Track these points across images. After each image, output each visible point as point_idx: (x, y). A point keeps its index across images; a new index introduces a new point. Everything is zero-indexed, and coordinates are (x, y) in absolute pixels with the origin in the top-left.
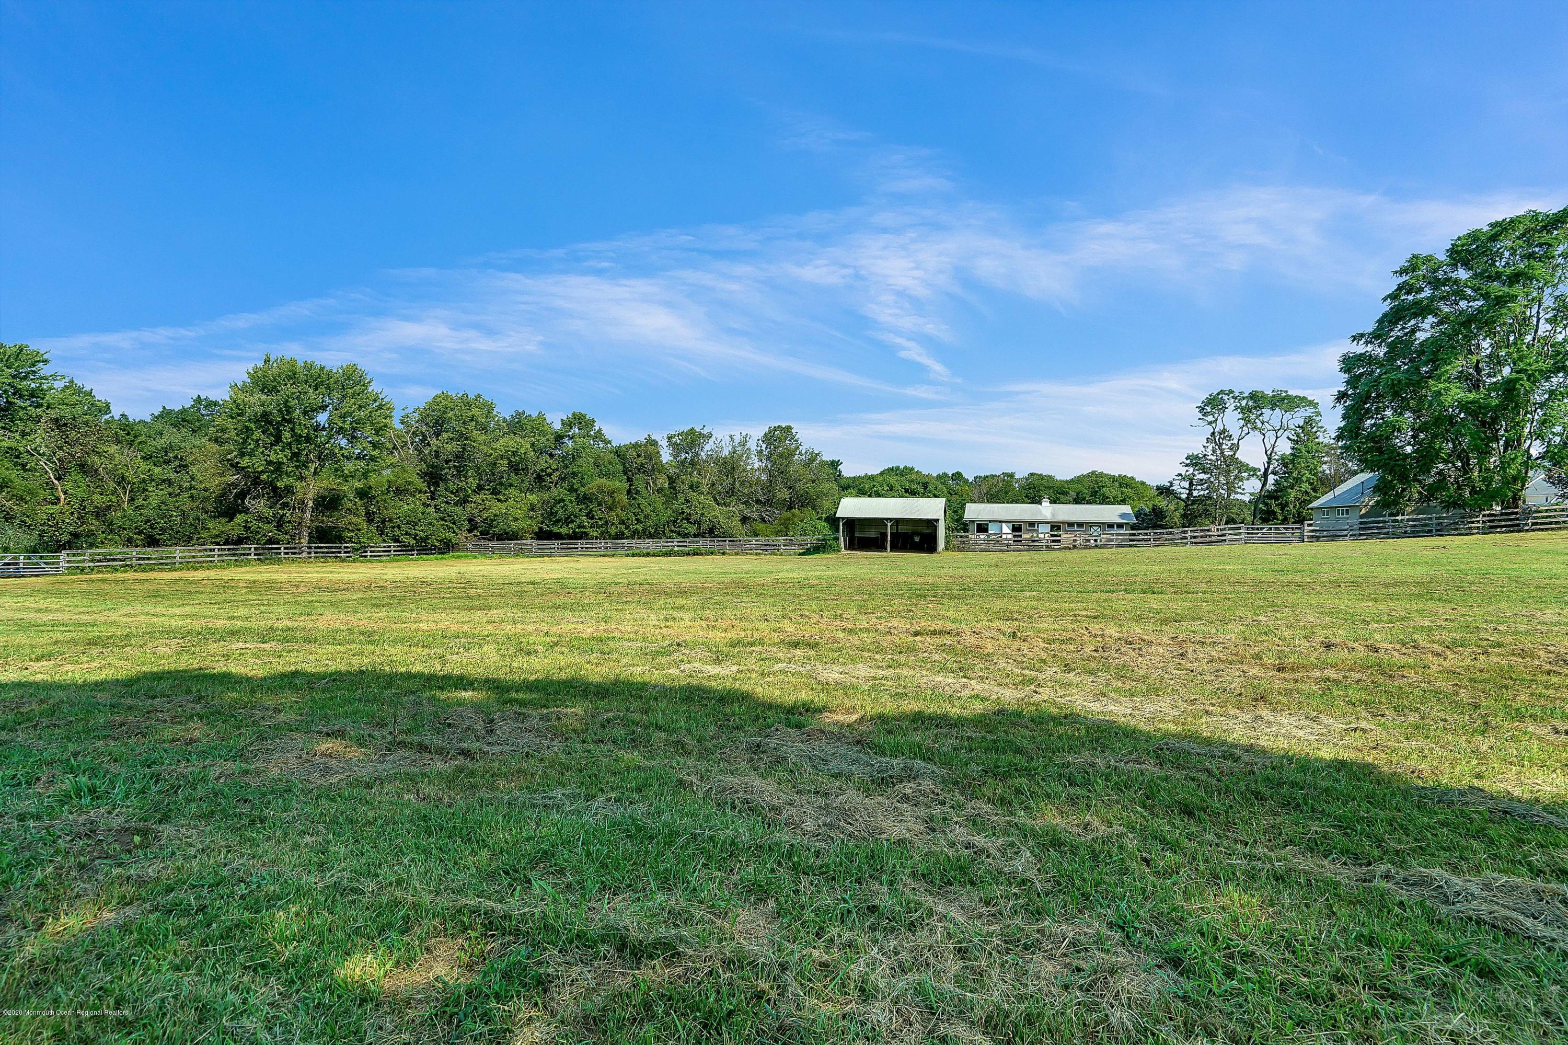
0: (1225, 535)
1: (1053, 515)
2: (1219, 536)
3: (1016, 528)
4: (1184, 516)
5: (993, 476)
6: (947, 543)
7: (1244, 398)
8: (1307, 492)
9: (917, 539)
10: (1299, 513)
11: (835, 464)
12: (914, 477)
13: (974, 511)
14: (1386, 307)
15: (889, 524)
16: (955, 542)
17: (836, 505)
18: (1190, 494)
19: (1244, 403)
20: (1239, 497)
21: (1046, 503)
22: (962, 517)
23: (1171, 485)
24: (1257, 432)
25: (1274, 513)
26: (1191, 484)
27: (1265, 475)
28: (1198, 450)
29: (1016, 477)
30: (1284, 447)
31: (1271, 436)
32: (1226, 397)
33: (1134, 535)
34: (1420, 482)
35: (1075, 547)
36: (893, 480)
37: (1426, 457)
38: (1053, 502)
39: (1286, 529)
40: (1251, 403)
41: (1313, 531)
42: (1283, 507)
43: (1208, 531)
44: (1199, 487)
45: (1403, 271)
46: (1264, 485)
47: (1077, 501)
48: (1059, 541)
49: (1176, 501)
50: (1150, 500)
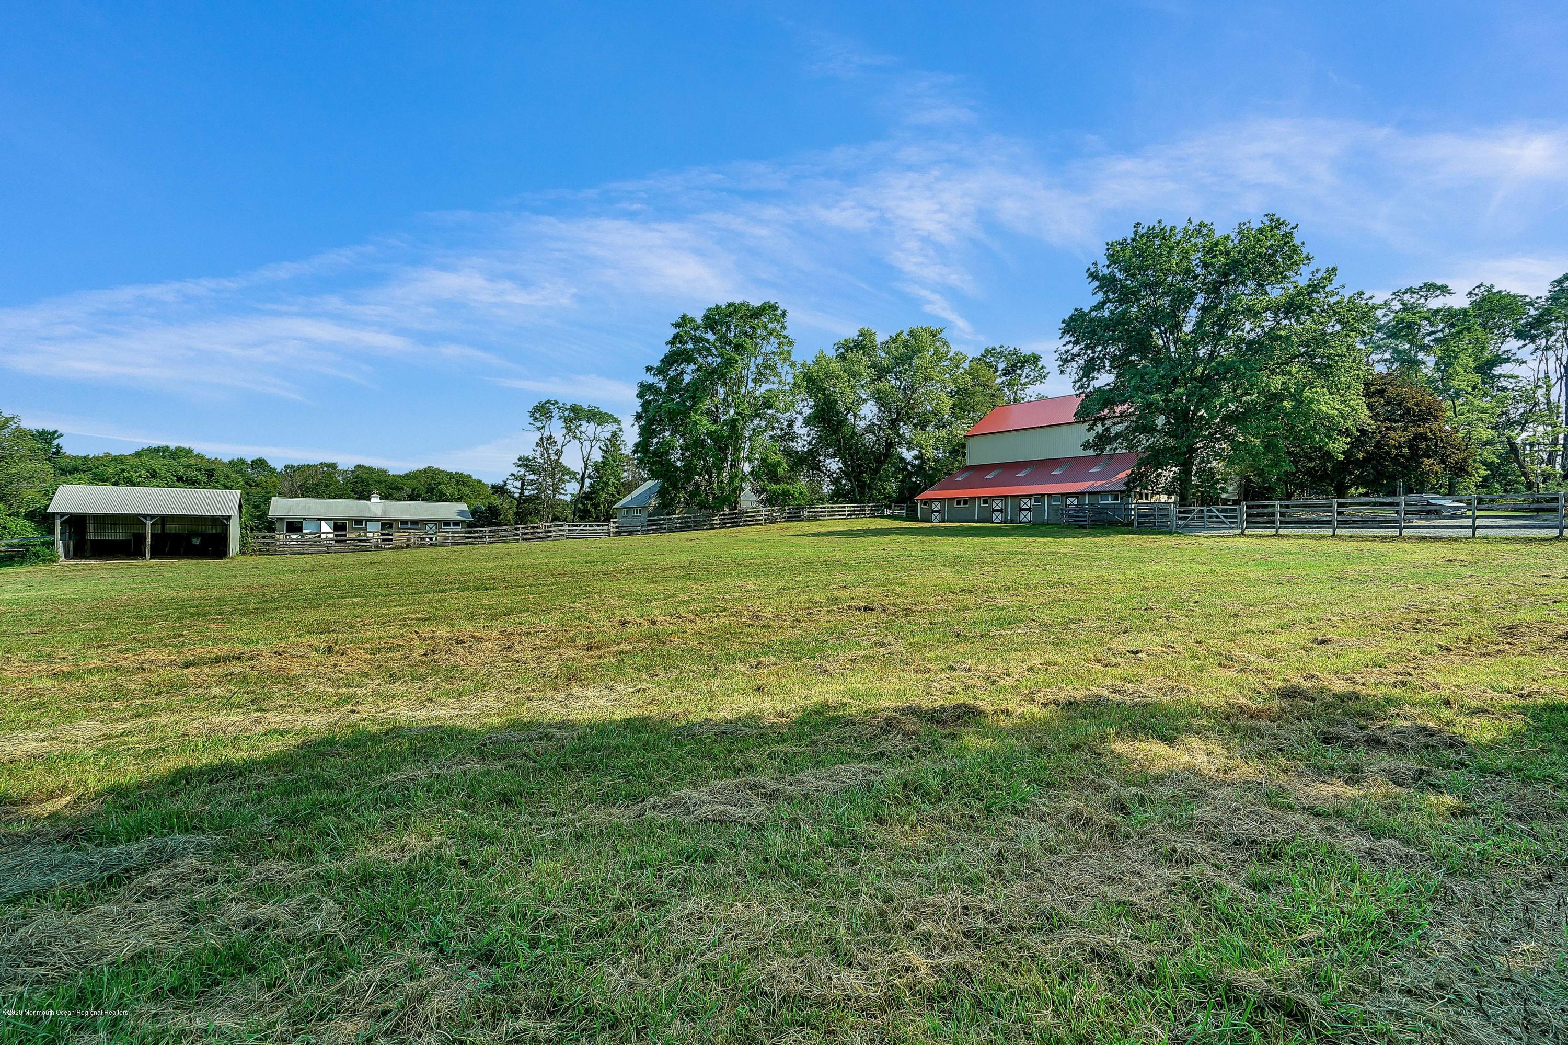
0: (550, 532)
1: (384, 512)
2: (546, 532)
3: (339, 526)
4: (517, 514)
5: (309, 466)
6: (243, 545)
7: (566, 409)
8: (613, 495)
9: (196, 541)
10: (608, 512)
11: (46, 437)
12: (192, 462)
13: (280, 507)
14: (667, 349)
15: (149, 523)
16: (255, 544)
17: (50, 494)
18: (522, 493)
19: (566, 413)
20: (562, 497)
21: (375, 500)
22: (265, 514)
23: (505, 485)
24: (577, 441)
25: (590, 512)
26: (523, 484)
27: (583, 478)
28: (529, 453)
29: (339, 468)
30: (597, 456)
31: (587, 444)
32: (552, 407)
33: (470, 532)
34: (685, 489)
35: (408, 546)
36: (156, 464)
37: (689, 470)
38: (385, 497)
39: (598, 526)
40: (572, 415)
41: (617, 527)
42: (596, 506)
43: (537, 527)
44: (530, 487)
45: (677, 325)
46: (582, 487)
47: (413, 497)
48: (391, 540)
49: (510, 499)
50: (486, 498)
